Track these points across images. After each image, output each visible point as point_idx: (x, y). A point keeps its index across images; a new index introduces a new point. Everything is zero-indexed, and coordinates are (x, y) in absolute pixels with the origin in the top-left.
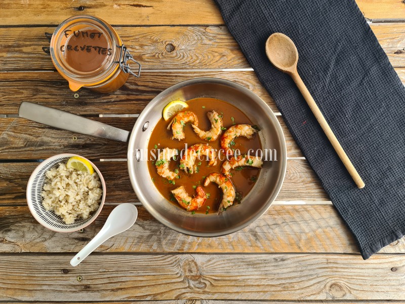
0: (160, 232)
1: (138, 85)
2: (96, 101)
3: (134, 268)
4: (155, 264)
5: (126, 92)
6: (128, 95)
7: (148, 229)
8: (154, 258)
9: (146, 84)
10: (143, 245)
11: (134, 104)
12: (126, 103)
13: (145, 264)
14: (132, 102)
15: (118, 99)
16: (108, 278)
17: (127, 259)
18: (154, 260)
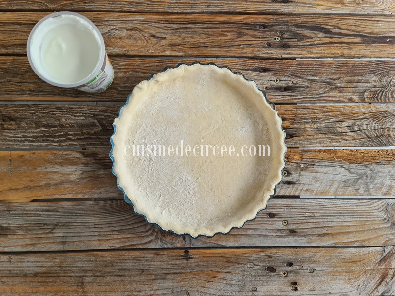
0: (367, 176)
1: (341, 29)
2: (299, 44)
3: (341, 213)
4: (361, 209)
5: (329, 35)
6: (331, 38)
7: (354, 173)
8: (361, 203)
9: (349, 27)
10: (350, 189)
11: (337, 47)
12: (329, 45)
13: (351, 208)
14: (335, 45)
15: (321, 42)
16: (314, 222)
17: (333, 204)
18: (360, 204)
